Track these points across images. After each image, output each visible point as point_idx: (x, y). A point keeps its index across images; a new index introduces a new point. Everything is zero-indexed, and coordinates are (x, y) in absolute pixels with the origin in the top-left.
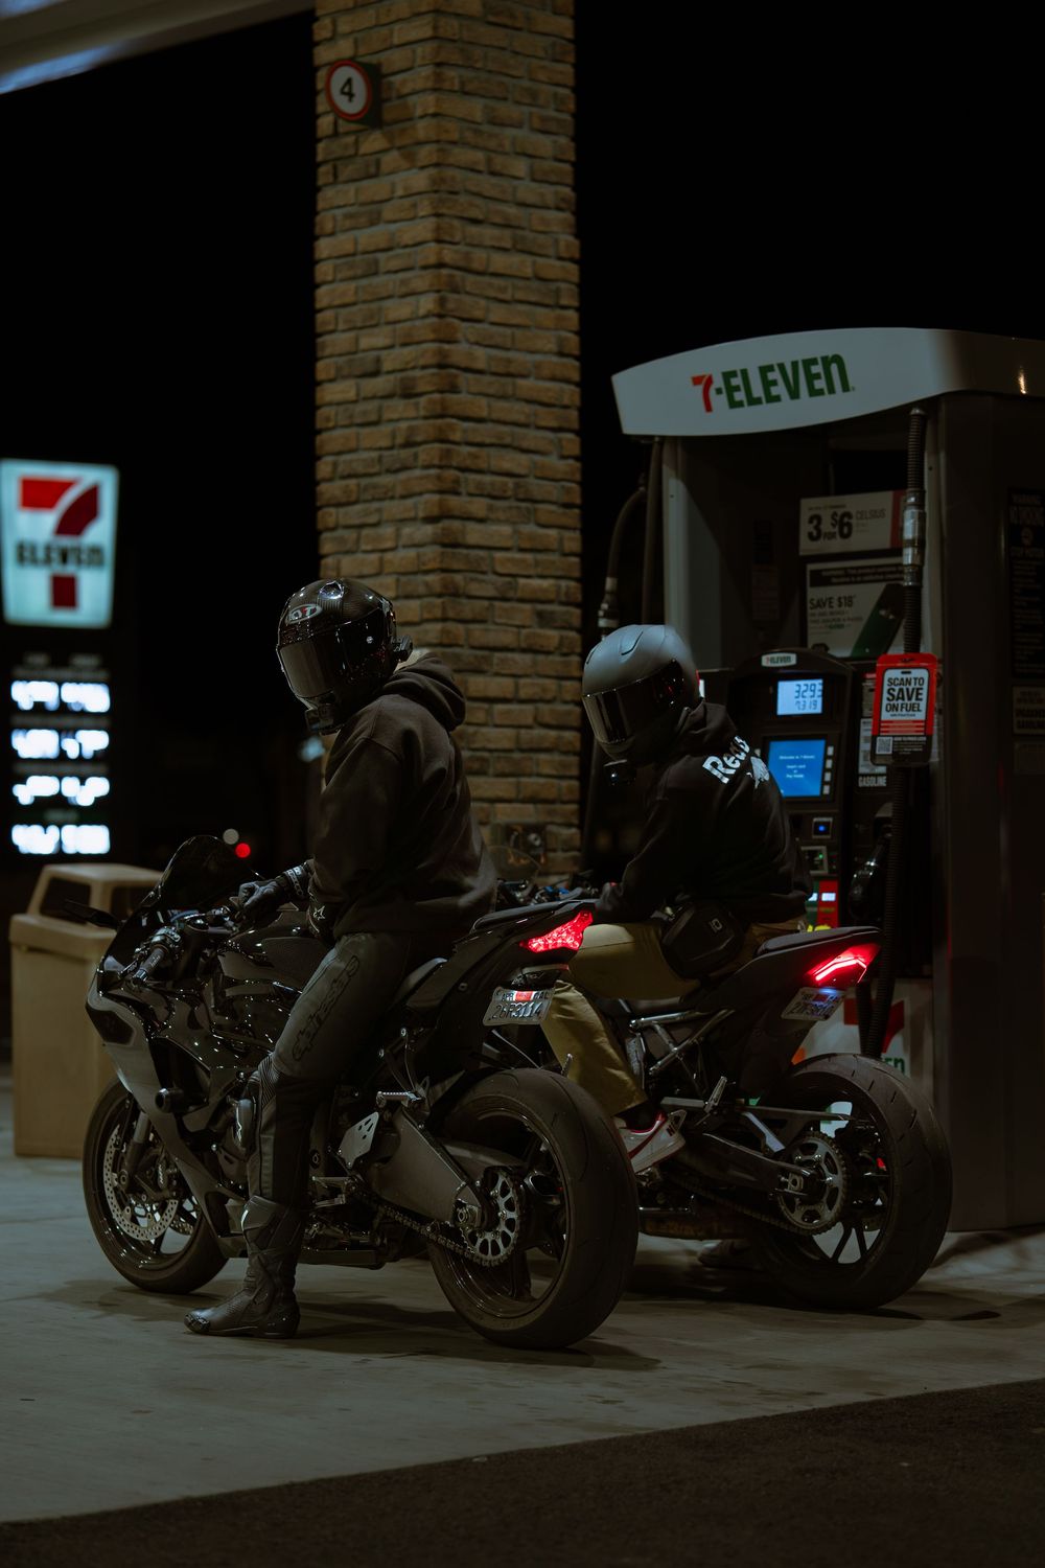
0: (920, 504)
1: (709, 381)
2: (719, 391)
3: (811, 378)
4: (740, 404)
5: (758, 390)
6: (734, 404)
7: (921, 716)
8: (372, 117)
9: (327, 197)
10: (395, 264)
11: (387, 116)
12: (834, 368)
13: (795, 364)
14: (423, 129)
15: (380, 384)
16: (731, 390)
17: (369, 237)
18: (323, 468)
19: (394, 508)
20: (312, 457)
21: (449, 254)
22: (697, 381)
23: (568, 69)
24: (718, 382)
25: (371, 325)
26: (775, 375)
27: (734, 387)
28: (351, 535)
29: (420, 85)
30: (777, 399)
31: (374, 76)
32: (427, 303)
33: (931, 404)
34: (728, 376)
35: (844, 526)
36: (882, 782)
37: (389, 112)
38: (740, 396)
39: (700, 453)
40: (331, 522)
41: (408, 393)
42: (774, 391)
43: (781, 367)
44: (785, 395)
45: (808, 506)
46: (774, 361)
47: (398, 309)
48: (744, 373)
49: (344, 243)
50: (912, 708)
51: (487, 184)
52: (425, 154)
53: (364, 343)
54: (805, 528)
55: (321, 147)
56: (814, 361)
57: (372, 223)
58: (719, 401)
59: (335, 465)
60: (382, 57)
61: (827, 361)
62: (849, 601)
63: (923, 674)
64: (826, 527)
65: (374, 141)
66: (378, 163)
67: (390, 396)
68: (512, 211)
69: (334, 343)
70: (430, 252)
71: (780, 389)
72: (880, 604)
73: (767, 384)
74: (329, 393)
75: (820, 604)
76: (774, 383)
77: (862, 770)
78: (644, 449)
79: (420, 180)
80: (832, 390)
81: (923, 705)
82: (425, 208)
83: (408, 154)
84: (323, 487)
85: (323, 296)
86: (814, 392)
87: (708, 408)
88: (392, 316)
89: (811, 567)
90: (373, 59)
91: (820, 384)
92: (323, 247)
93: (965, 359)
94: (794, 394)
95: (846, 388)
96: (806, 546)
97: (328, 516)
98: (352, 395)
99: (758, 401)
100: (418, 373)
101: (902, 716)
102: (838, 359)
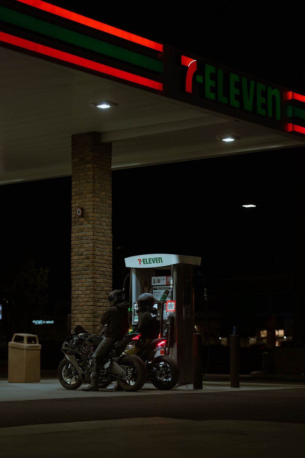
0: (173, 279)
1: (141, 260)
2: (142, 262)
3: (156, 260)
4: (145, 264)
5: (148, 262)
6: (144, 263)
7: (173, 309)
8: (82, 216)
9: (73, 227)
10: (85, 239)
11: (84, 216)
12: (160, 259)
13: (154, 258)
14: (91, 218)
15: (83, 257)
16: (144, 262)
17: (80, 234)
18: (72, 269)
19: (86, 276)
20: (70, 268)
21: (95, 238)
22: (138, 260)
23: (111, 209)
24: (142, 260)
25: (81, 247)
26: (151, 260)
27: (144, 261)
28: (78, 280)
29: (90, 212)
30: (151, 263)
31: (82, 209)
32: (91, 245)
33: (174, 265)
34: (143, 259)
35: (159, 281)
36: (167, 319)
37: (85, 215)
38: (145, 262)
39: (138, 270)
40: (74, 278)
41: (88, 258)
42: (151, 262)
43: (152, 258)
44: (152, 263)
45: (153, 278)
46: (151, 258)
47: (87, 246)
48: (146, 259)
49: (77, 234)
50: (172, 308)
51: (100, 226)
52: (91, 222)
53: (80, 250)
54: (153, 281)
55: (72, 219)
56: (157, 258)
57: (82, 232)
58: (142, 263)
59: (74, 269)
60: (84, 207)
61: (159, 258)
62: (160, 292)
63: (174, 303)
64: (156, 281)
65: (82, 219)
66: (83, 223)
67: (85, 259)
68: (103, 231)
69: (74, 250)
70: (92, 237)
71: (152, 262)
72: (165, 293)
73: (150, 261)
74: (73, 258)
75: (155, 293)
76: (151, 261)
77: (164, 317)
78: (129, 269)
79: (90, 226)
80: (160, 262)
81: (174, 308)
82: (91, 230)
83: (88, 222)
84: (72, 272)
85: (72, 243)
86: (157, 262)
87: (140, 264)
88: (85, 247)
89: (153, 287)
90: (82, 207)
91: (158, 261)
92: (73, 235)
93: (180, 259)
94: (154, 263)
95: (162, 262)
96: (153, 284)
97: (73, 277)
98: (78, 258)
99: (148, 263)
100: (90, 256)
101: (171, 309)
102: (161, 258)
